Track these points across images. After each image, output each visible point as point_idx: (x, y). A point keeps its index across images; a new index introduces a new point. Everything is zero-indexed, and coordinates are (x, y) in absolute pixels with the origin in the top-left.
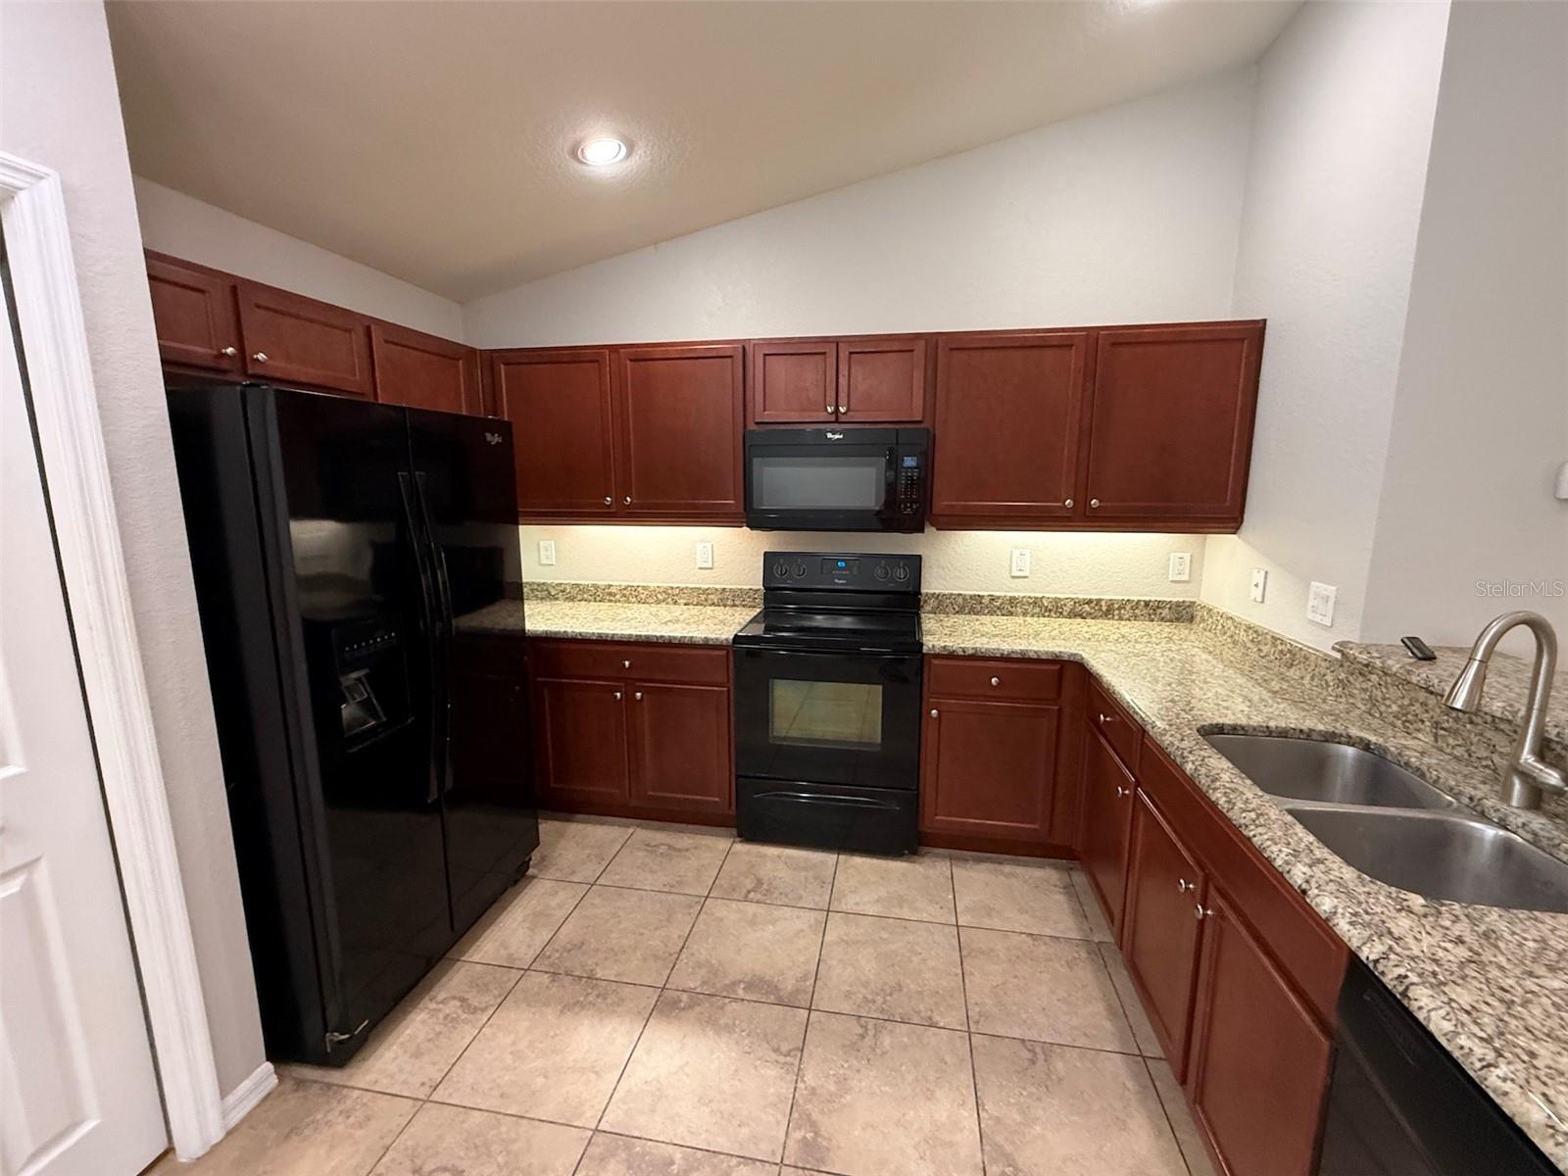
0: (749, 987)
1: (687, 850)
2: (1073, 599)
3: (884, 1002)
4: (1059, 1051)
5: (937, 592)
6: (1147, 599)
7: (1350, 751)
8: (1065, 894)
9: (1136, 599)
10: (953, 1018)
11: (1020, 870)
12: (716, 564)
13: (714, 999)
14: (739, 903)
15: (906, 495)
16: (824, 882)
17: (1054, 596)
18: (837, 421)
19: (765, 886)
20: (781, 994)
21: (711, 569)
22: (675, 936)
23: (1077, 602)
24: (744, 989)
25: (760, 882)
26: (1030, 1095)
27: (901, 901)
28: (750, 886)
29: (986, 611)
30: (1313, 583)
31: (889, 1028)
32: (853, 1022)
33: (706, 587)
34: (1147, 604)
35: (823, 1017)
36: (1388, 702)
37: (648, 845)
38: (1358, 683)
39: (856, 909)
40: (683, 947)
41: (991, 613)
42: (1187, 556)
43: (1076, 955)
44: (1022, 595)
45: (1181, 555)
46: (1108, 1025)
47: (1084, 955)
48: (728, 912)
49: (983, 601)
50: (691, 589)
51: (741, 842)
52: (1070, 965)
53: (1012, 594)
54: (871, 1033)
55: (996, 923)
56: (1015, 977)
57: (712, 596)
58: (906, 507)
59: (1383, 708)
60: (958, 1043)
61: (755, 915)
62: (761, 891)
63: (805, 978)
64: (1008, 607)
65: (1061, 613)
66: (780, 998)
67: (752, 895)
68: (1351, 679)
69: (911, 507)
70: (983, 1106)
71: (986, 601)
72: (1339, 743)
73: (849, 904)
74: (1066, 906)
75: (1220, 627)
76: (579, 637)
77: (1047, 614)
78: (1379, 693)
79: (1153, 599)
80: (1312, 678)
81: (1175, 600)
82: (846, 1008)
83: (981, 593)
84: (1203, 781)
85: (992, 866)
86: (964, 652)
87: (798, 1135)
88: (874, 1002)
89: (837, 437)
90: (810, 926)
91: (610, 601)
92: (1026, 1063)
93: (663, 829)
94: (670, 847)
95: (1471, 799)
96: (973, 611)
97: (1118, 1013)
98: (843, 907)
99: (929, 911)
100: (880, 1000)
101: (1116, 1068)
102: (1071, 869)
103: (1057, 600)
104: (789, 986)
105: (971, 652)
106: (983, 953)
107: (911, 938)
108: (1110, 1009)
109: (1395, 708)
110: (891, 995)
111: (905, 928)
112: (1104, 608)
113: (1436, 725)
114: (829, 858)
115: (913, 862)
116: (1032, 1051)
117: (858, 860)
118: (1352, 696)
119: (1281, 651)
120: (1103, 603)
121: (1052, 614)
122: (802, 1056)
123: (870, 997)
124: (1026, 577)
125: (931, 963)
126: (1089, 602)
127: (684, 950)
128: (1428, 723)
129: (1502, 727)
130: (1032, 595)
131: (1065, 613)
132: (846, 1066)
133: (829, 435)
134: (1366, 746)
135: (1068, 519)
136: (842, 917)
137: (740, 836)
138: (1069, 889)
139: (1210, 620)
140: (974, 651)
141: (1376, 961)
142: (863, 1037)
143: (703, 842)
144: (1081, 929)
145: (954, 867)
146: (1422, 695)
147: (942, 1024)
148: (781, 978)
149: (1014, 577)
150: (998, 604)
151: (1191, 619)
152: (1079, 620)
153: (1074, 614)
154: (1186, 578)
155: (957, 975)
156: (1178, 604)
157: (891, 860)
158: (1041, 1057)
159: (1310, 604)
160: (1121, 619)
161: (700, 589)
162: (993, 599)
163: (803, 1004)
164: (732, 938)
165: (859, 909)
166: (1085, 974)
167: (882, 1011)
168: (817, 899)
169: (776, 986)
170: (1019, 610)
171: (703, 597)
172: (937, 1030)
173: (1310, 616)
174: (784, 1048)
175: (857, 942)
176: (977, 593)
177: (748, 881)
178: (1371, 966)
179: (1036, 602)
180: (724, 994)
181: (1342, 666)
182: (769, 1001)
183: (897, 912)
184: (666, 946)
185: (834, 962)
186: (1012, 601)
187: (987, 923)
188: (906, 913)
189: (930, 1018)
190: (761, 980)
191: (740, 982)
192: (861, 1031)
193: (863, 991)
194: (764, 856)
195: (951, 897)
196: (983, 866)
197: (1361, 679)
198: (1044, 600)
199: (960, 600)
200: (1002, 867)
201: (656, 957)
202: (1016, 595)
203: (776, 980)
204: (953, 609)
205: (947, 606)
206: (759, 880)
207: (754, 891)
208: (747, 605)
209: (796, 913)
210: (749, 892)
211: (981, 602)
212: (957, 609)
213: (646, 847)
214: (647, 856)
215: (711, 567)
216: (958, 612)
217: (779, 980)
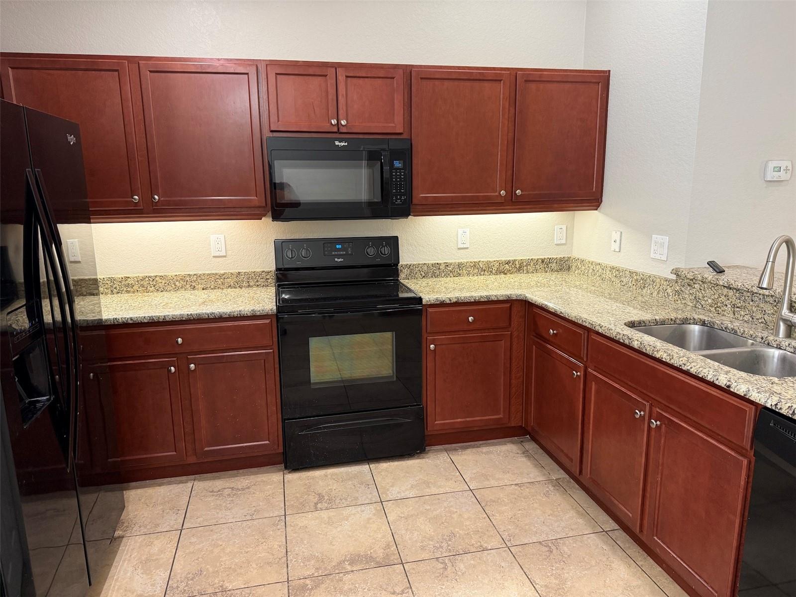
0: (352, 563)
1: (248, 488)
2: (498, 261)
3: (449, 545)
4: (562, 542)
5: (409, 263)
6: (542, 257)
7: (696, 328)
8: (526, 456)
9: (536, 258)
10: (495, 542)
11: (492, 448)
12: (229, 253)
13: (331, 577)
14: (313, 513)
15: (396, 189)
16: (368, 485)
17: (486, 260)
18: (338, 132)
19: (326, 498)
20: (378, 560)
21: (225, 256)
22: (276, 546)
23: (500, 263)
24: (349, 564)
25: (321, 497)
26: (557, 569)
27: (427, 484)
28: (316, 500)
29: (443, 274)
30: (653, 236)
31: (460, 558)
32: (434, 562)
33: (222, 272)
34: (543, 261)
35: (414, 565)
36: (706, 299)
37: (212, 491)
38: (687, 290)
39: (399, 496)
40: (287, 551)
41: (446, 276)
42: (564, 227)
43: (547, 489)
44: (465, 261)
45: (561, 226)
46: (580, 521)
47: (552, 488)
48: (308, 520)
49: (441, 267)
50: (209, 275)
51: (289, 473)
52: (547, 495)
53: (460, 261)
54: (449, 565)
55: (493, 483)
56: (520, 510)
58: (397, 199)
59: (703, 302)
60: (504, 554)
61: (329, 518)
62: (323, 501)
63: (388, 546)
64: (457, 270)
65: (491, 272)
66: (377, 563)
67: (319, 506)
68: (683, 289)
69: (400, 199)
70: (535, 582)
71: (442, 267)
72: (689, 324)
73: (394, 492)
74: (529, 464)
75: (591, 271)
76: (131, 322)
77: (482, 273)
78: (700, 295)
79: (546, 257)
80: (658, 293)
81: (559, 257)
82: (425, 555)
83: (439, 262)
84: (648, 349)
85: (474, 450)
86: (450, 300)
88: (442, 547)
89: (342, 144)
90: (374, 515)
92: (548, 554)
93: (219, 478)
94: (232, 489)
95: (762, 338)
96: (434, 275)
97: (584, 514)
98: (390, 497)
99: (450, 486)
100: (445, 545)
101: (595, 542)
102: (522, 442)
103: (488, 263)
104: (380, 554)
105: (455, 300)
106: (494, 501)
107: (445, 504)
108: (578, 512)
109: (710, 301)
110: (450, 540)
111: (439, 499)
112: (518, 266)
113: (734, 306)
114: (364, 468)
115: (423, 458)
116: (547, 546)
117: (384, 466)
118: (684, 299)
119: (637, 280)
120: (517, 263)
121: (486, 273)
122: (412, 591)
123: (437, 545)
124: (467, 248)
125: (466, 516)
126: (508, 263)
127: (289, 553)
128: (729, 306)
129: (768, 299)
130: (472, 260)
131: (494, 272)
132: (444, 587)
133: (337, 143)
134: (703, 323)
135: (501, 204)
136: (393, 504)
137: (286, 468)
138: (526, 453)
139: (584, 267)
140: (456, 300)
141: (776, 405)
142: (445, 568)
143: (259, 479)
144: (544, 475)
145: (450, 455)
146: (725, 291)
147: (490, 548)
148: (372, 551)
149: (459, 249)
150: (451, 269)
151: (569, 268)
152: (503, 276)
153: (500, 272)
154: (563, 241)
155: (485, 518)
156: (561, 260)
157: (408, 460)
158: (553, 548)
159: (652, 250)
160: (528, 272)
161: (216, 274)
162: (447, 265)
163: (396, 562)
164: (321, 536)
165: (403, 495)
166: (557, 497)
167: (449, 551)
168: (370, 496)
169: (371, 557)
170: (465, 272)
171: (220, 281)
172: (489, 551)
173: (652, 255)
174: (398, 589)
175: (412, 516)
176: (437, 262)
177: (311, 497)
178: (774, 408)
179: (475, 265)
180: (337, 571)
181: (677, 282)
182: (372, 567)
183: (428, 491)
184: (273, 555)
185: (403, 532)
186: (460, 266)
187: (486, 484)
188: (434, 490)
189: (481, 546)
190: (359, 556)
191: (344, 561)
192: (442, 566)
193: (431, 543)
194: (313, 478)
195: (458, 474)
196: (469, 451)
197: (689, 288)
198: (480, 264)
199: (425, 268)
200: (480, 449)
201: (270, 564)
202: (462, 261)
203: (369, 553)
204: (421, 274)
205: (416, 273)
206: (319, 494)
207: (320, 503)
208: (260, 285)
209: (359, 509)
210: (316, 504)
211: (439, 268)
212: (423, 274)
213: (211, 494)
214: (217, 499)
215: (225, 255)
216: (424, 277)
217: (371, 552)
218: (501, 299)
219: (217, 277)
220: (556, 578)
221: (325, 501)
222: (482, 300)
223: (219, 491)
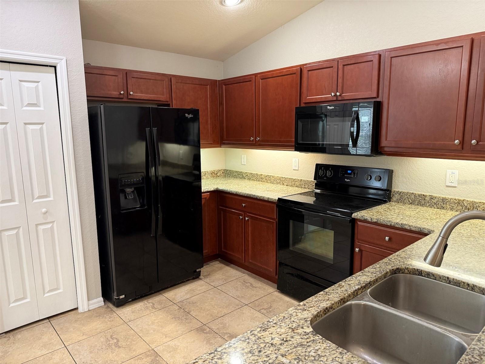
1: (256, 288)
5: (400, 191)
12: (299, 169)
14: (255, 311)
17: (472, 200)
21: (298, 170)
22: (224, 312)
29: (428, 205)
33: (295, 178)
37: (245, 281)
40: (222, 316)
41: (431, 206)
44: (450, 197)
48: (249, 312)
49: (426, 198)
50: (289, 178)
53: (444, 196)
57: (297, 183)
61: (256, 317)
64: (441, 203)
71: (428, 199)
83: (425, 194)
89: (331, 108)
91: (261, 181)
94: (251, 285)
96: (420, 204)
103: (473, 203)
124: (455, 187)
130: (457, 198)
133: (328, 107)
137: (278, 289)
149: (447, 186)
150: (435, 201)
161: (292, 179)
162: (432, 198)
164: (241, 320)
170: (449, 207)
171: (293, 183)
176: (423, 193)
177: (266, 305)
179: (460, 203)
184: (218, 314)
186: (444, 200)
198: (464, 202)
199: (413, 197)
201: (212, 315)
202: (447, 197)
204: (409, 201)
205: (405, 199)
206: (271, 307)
207: (265, 309)
208: (310, 188)
210: (263, 309)
211: (425, 199)
212: (411, 201)
213: (243, 282)
214: (240, 285)
215: (297, 169)
216: (411, 203)
218: (413, 229)
219: (292, 180)
221: (268, 310)
222: (397, 226)
223: (247, 282)
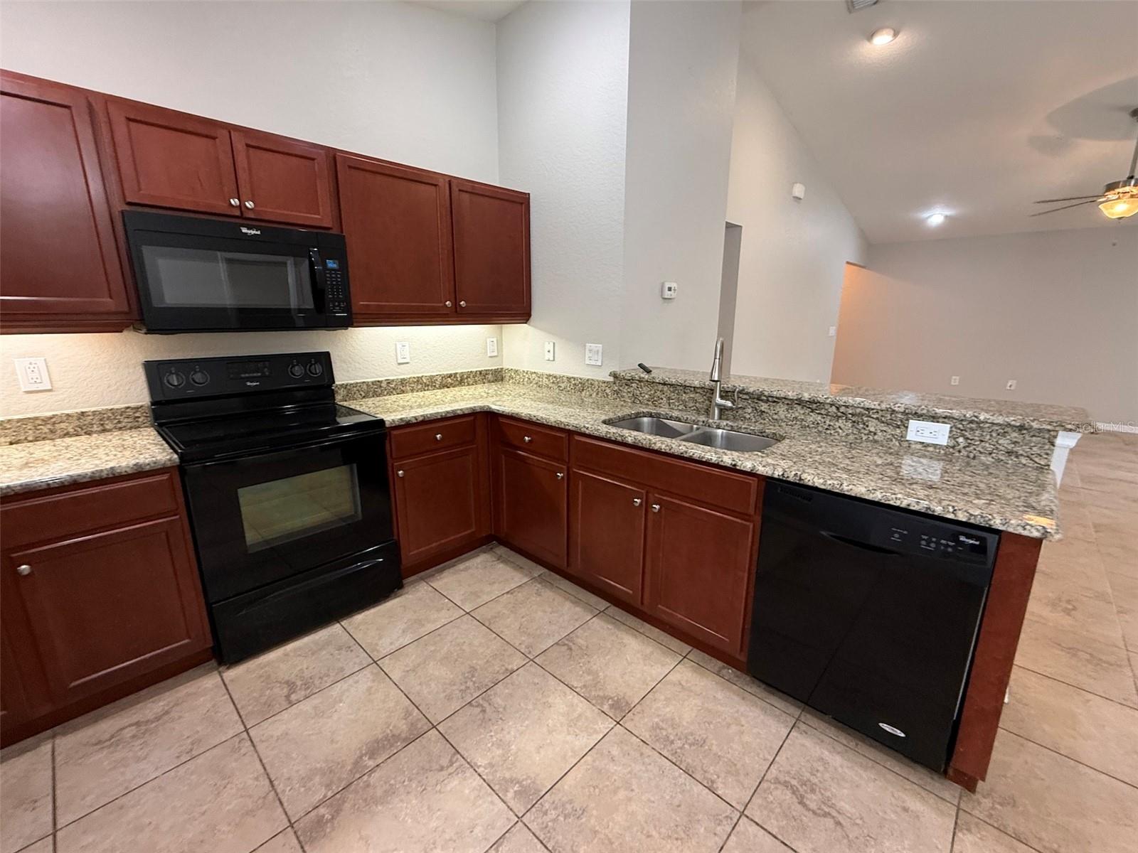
0: (372, 754)
1: (167, 713)
2: (440, 375)
3: (474, 683)
4: (574, 635)
5: (345, 382)
6: (480, 369)
7: (646, 420)
8: (502, 562)
9: (475, 370)
10: (517, 661)
11: (467, 564)
12: (59, 384)
13: (353, 787)
14: (289, 710)
15: (333, 295)
16: (350, 647)
17: (429, 374)
18: (241, 217)
19: (299, 683)
20: (403, 735)
21: (50, 391)
22: (250, 782)
23: (444, 377)
24: (370, 758)
25: (291, 686)
26: (584, 664)
27: (420, 622)
28: (285, 691)
29: (385, 393)
30: (587, 344)
31: (492, 693)
32: (469, 710)
33: (49, 414)
34: (481, 372)
35: (449, 723)
36: (643, 395)
37: (99, 742)
38: (625, 389)
39: (394, 648)
40: (271, 782)
41: (390, 393)
42: (495, 340)
43: (536, 588)
44: (408, 377)
45: (492, 339)
46: (578, 609)
47: (539, 586)
48: (289, 722)
49: (382, 385)
51: (228, 668)
52: (539, 594)
53: (402, 377)
54: (486, 705)
55: (486, 598)
56: (523, 617)
57: (63, 425)
58: (334, 306)
59: (640, 398)
60: (533, 670)
61: (315, 708)
62: (295, 691)
63: (408, 714)
64: (400, 386)
65: (435, 386)
66: (404, 740)
67: (293, 697)
68: (621, 388)
69: (339, 306)
70: (573, 686)
71: (384, 385)
72: (640, 417)
73: (385, 646)
74: (508, 568)
75: (526, 379)
77: (426, 388)
78: (638, 392)
79: (483, 369)
80: (597, 394)
81: (493, 368)
82: (455, 705)
83: (380, 379)
85: (451, 570)
86: (416, 420)
87: (510, 794)
88: (468, 688)
89: (253, 232)
90: (374, 681)
92: (569, 652)
93: (103, 717)
94: (138, 724)
95: (703, 422)
96: (376, 394)
97: (577, 602)
98: (384, 652)
99: (443, 617)
100: (470, 684)
101: (597, 623)
102: (492, 548)
103: (432, 377)
104: (403, 727)
105: (421, 419)
106: (496, 617)
107: (449, 638)
108: (572, 602)
109: (647, 396)
110: (473, 676)
111: (439, 635)
112: (459, 379)
113: (669, 398)
114: (335, 629)
115: (401, 595)
116: (565, 645)
117: (359, 618)
118: (623, 397)
119: (575, 384)
120: (458, 376)
121: (430, 388)
122: (461, 755)
123: (463, 687)
124: (407, 363)
125: (476, 643)
126: (450, 376)
127: (276, 783)
128: (664, 399)
129: (698, 391)
130: (415, 376)
131: (437, 386)
132: (492, 734)
133: (244, 230)
134: (651, 415)
135: (446, 315)
136: (390, 659)
137: (221, 663)
138: (499, 558)
139: (518, 377)
140: (423, 418)
141: (783, 474)
142: (484, 711)
143: (181, 694)
144: (526, 575)
145: (430, 583)
146: (660, 387)
147: (515, 668)
148: (391, 728)
149: (399, 364)
150: (393, 386)
151: (502, 380)
152: (446, 389)
153: (444, 386)
154: (495, 354)
155: (496, 638)
156: (496, 371)
157: (385, 602)
158: (570, 644)
159: (587, 356)
160: (468, 385)
162: (389, 382)
163: (426, 728)
164: (313, 737)
165: (397, 645)
166: (548, 594)
167: (479, 689)
168: (357, 660)
169: (393, 736)
170: (409, 388)
172: (518, 672)
173: (588, 362)
174: (444, 762)
175: (419, 665)
176: (377, 379)
177: (276, 690)
178: (781, 477)
179: (418, 380)
180: (358, 776)
181: (615, 383)
182: (400, 748)
183: (423, 631)
184: (250, 796)
185: (418, 688)
186: (403, 382)
187: (480, 601)
188: (430, 627)
189: (507, 670)
190: (377, 741)
191: (361, 758)
192: (479, 709)
193: (455, 688)
194: (268, 664)
195: (447, 600)
196: (446, 573)
197: (627, 387)
198: (423, 378)
199: (365, 387)
200: (456, 568)
202: (404, 377)
203: (389, 732)
204: (361, 395)
205: (355, 393)
206: (287, 682)
207: (292, 693)
208: (125, 427)
209: (350, 681)
210: (288, 697)
211: (381, 387)
212: (363, 394)
213: (99, 747)
214: (112, 753)
215: (50, 388)
216: (364, 397)
217: (391, 730)
218: (466, 412)
219: (40, 422)
220: (589, 674)
221: (299, 688)
222: (449, 415)
223: (112, 737)
